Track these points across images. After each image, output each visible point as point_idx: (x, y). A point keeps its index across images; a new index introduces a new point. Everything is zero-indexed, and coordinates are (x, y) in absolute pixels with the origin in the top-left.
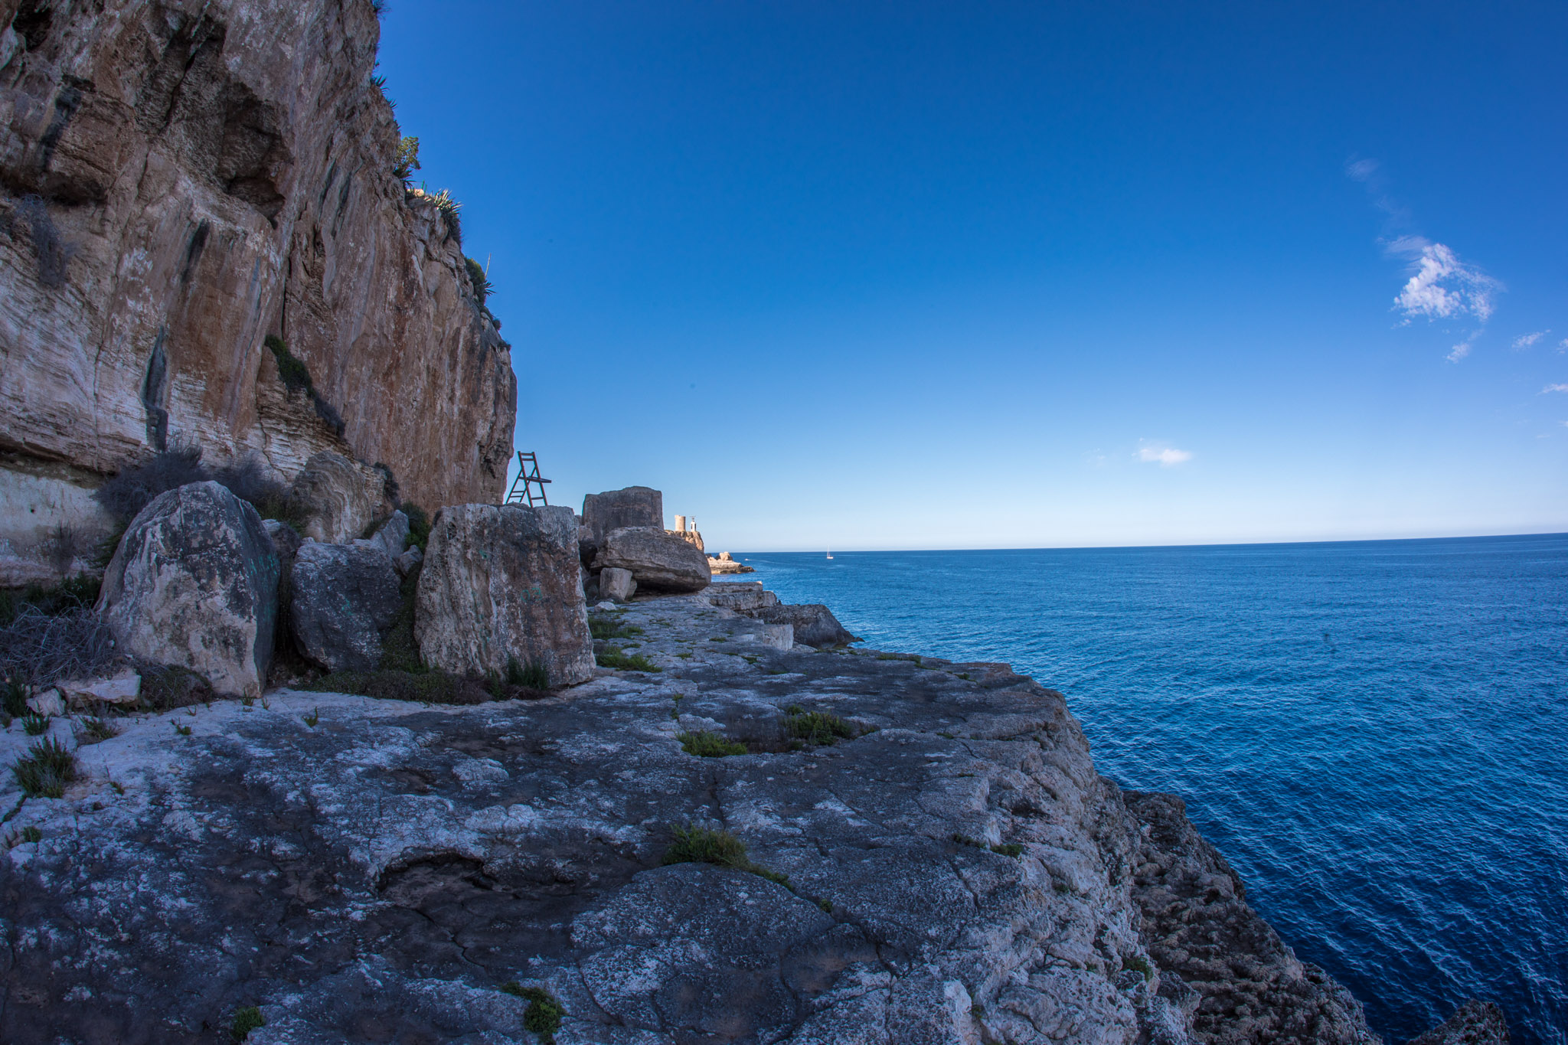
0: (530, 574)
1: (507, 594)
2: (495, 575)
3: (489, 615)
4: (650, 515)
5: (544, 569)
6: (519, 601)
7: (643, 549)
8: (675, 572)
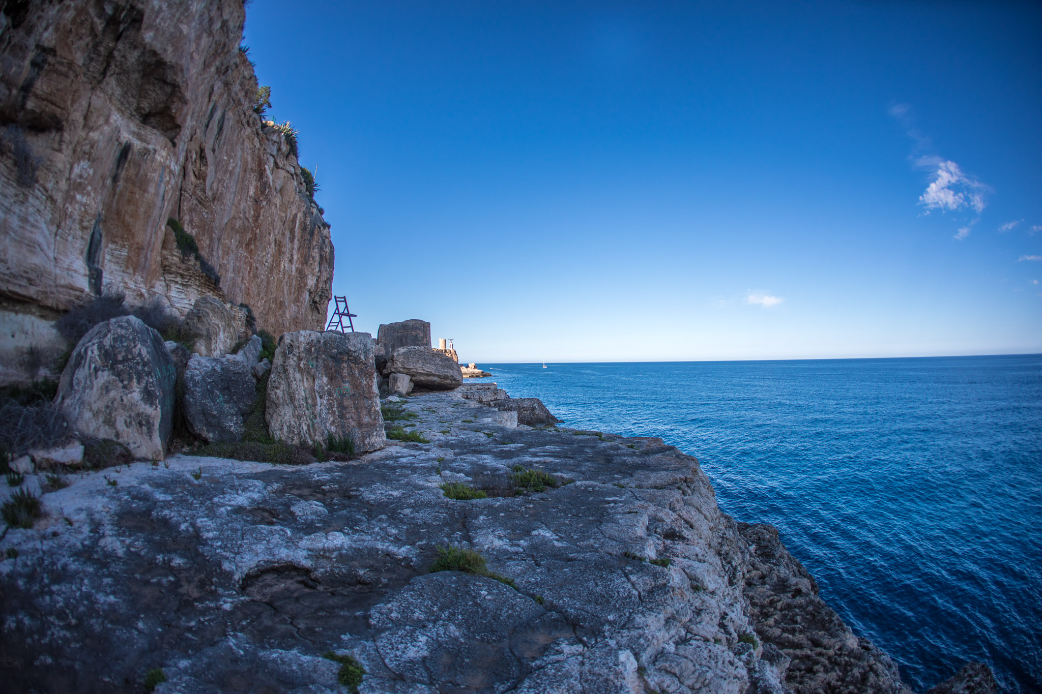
0: (342, 377)
1: (327, 391)
2: (319, 378)
3: (315, 405)
4: (422, 338)
5: (351, 374)
6: (335, 395)
7: (418, 361)
8: (439, 376)
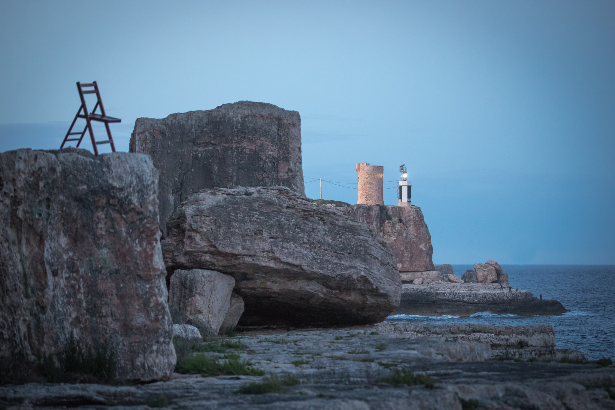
0: (96, 238)
1: (67, 262)
3: (43, 287)
6: (82, 270)
